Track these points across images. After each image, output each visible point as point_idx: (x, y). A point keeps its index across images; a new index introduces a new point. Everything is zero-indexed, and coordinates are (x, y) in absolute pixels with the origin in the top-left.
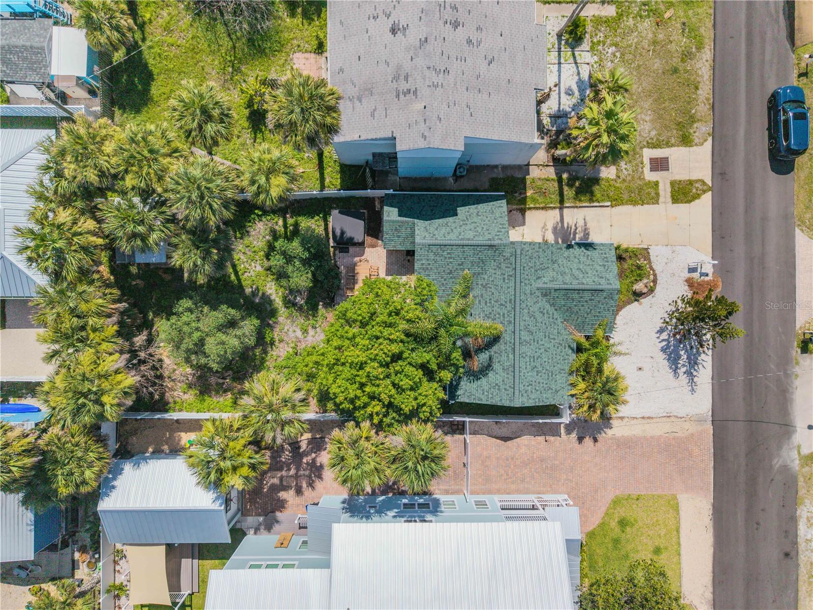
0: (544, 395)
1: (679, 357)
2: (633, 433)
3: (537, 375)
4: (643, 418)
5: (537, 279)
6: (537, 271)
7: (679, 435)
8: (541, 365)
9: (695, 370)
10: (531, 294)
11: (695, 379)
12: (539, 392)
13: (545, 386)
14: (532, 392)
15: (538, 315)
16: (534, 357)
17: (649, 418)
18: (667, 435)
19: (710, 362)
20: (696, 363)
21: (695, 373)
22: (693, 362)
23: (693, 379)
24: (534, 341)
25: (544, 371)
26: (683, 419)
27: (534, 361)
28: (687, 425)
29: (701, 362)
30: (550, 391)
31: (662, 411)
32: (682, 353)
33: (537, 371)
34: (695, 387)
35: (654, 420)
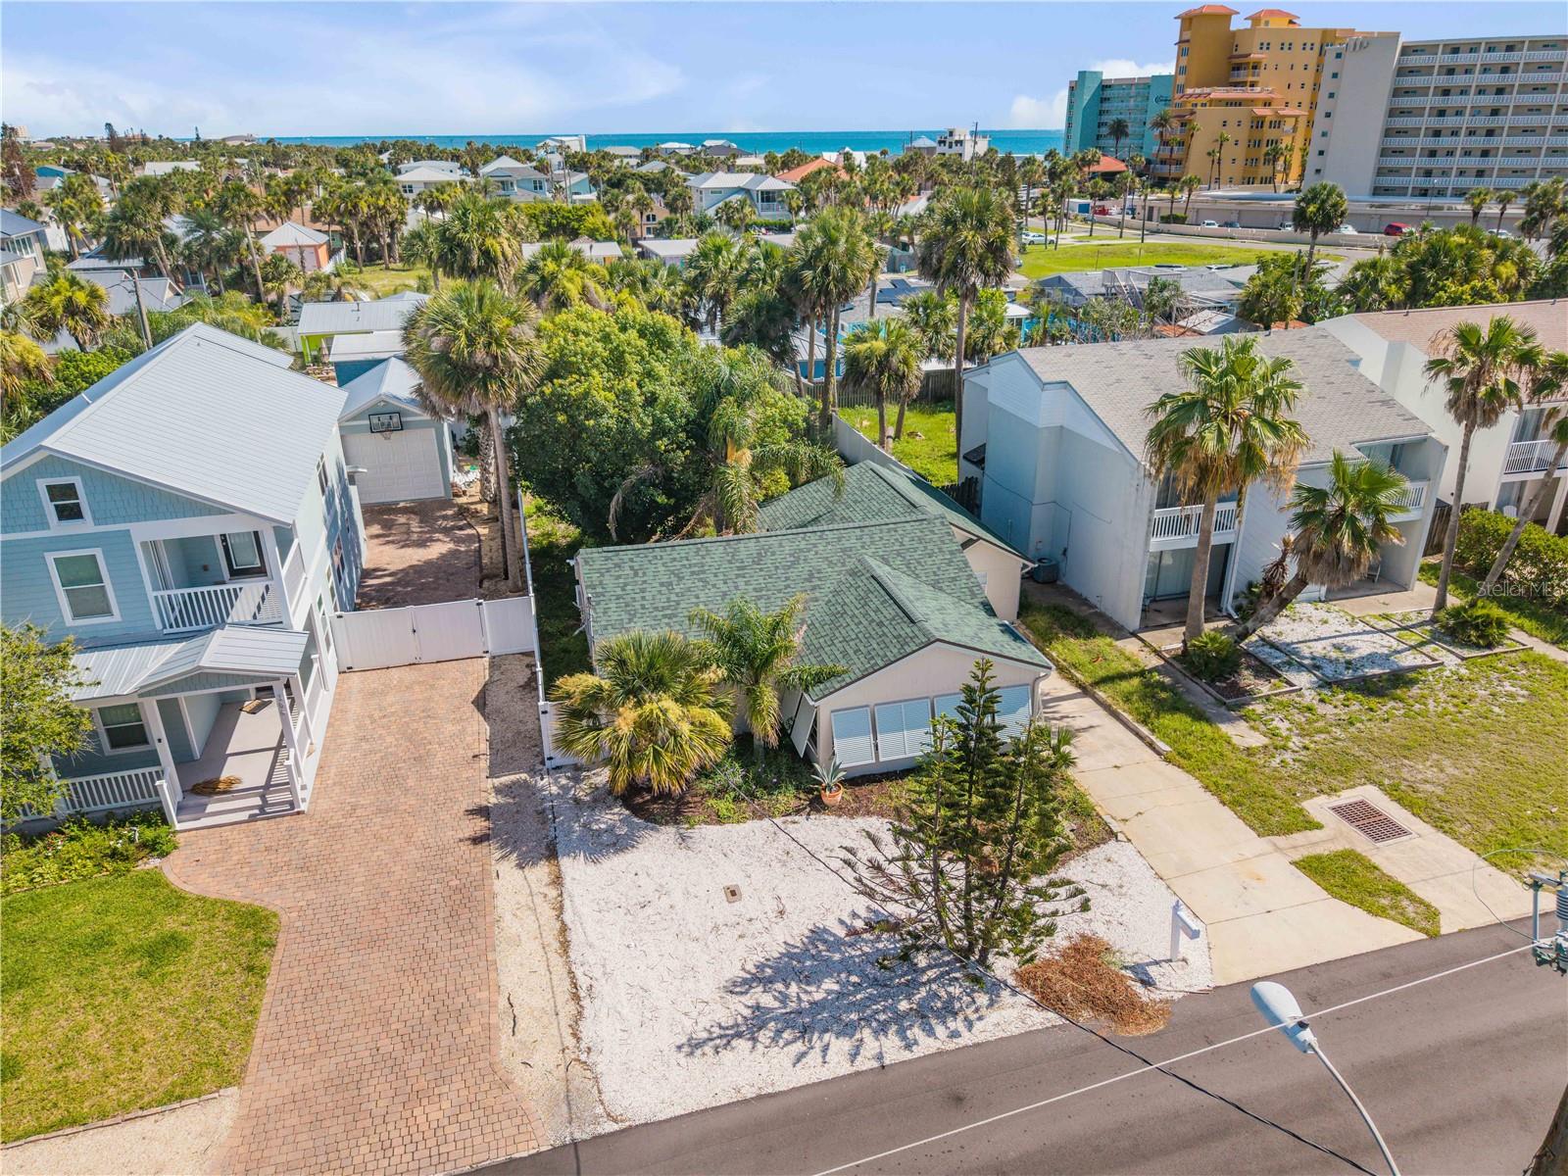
0: (613, 605)
1: (809, 978)
2: (508, 917)
3: (662, 584)
4: (564, 929)
5: (882, 557)
6: (899, 555)
7: (505, 1040)
8: (689, 589)
9: (779, 1032)
10: (844, 550)
11: (742, 1045)
12: (619, 592)
13: (637, 605)
14: (619, 577)
15: (803, 569)
16: (704, 572)
17: (565, 945)
18: (503, 1003)
19: (825, 1074)
20: (805, 1031)
21: (764, 1036)
22: (804, 1024)
23: (739, 1035)
24: (739, 568)
25: (673, 597)
26: (570, 1042)
27: (693, 573)
28: (546, 1057)
29: (818, 1045)
30: (625, 617)
31: (597, 973)
32: (830, 984)
33: (671, 584)
34: (708, 1049)
35: (557, 961)
